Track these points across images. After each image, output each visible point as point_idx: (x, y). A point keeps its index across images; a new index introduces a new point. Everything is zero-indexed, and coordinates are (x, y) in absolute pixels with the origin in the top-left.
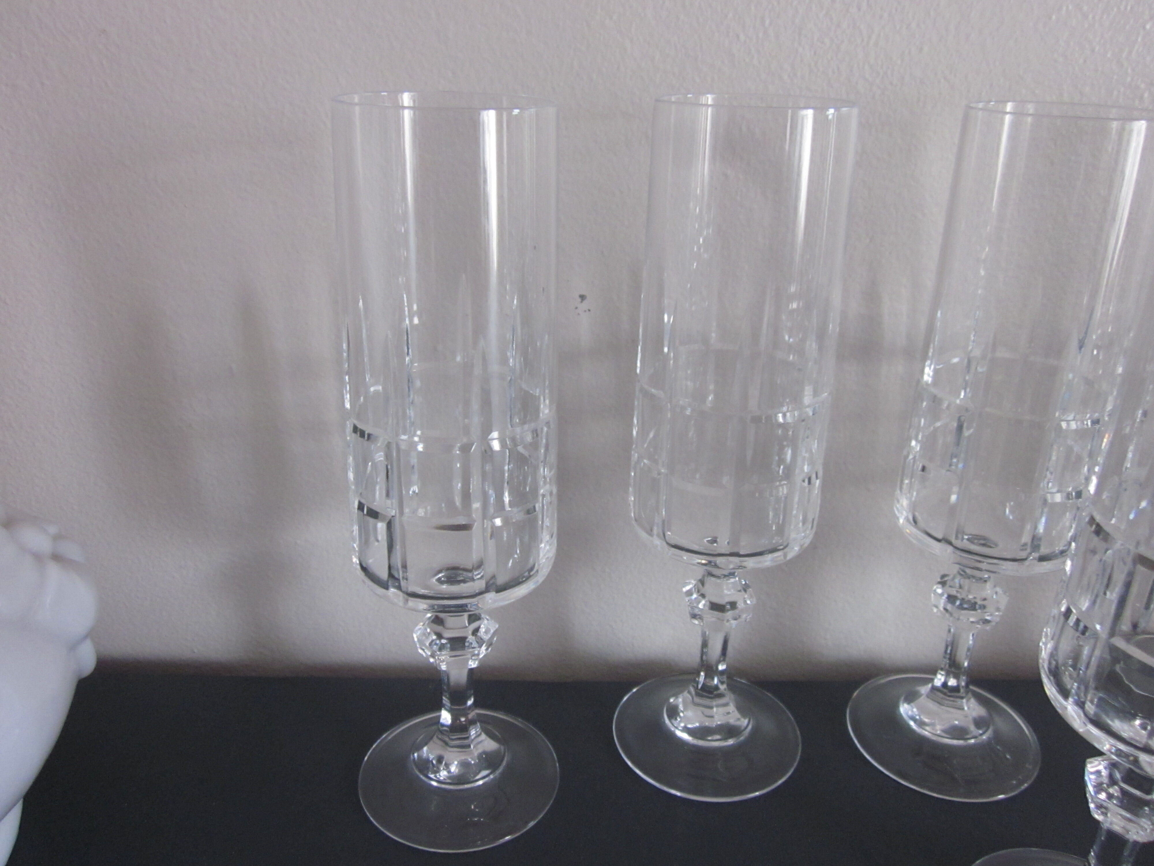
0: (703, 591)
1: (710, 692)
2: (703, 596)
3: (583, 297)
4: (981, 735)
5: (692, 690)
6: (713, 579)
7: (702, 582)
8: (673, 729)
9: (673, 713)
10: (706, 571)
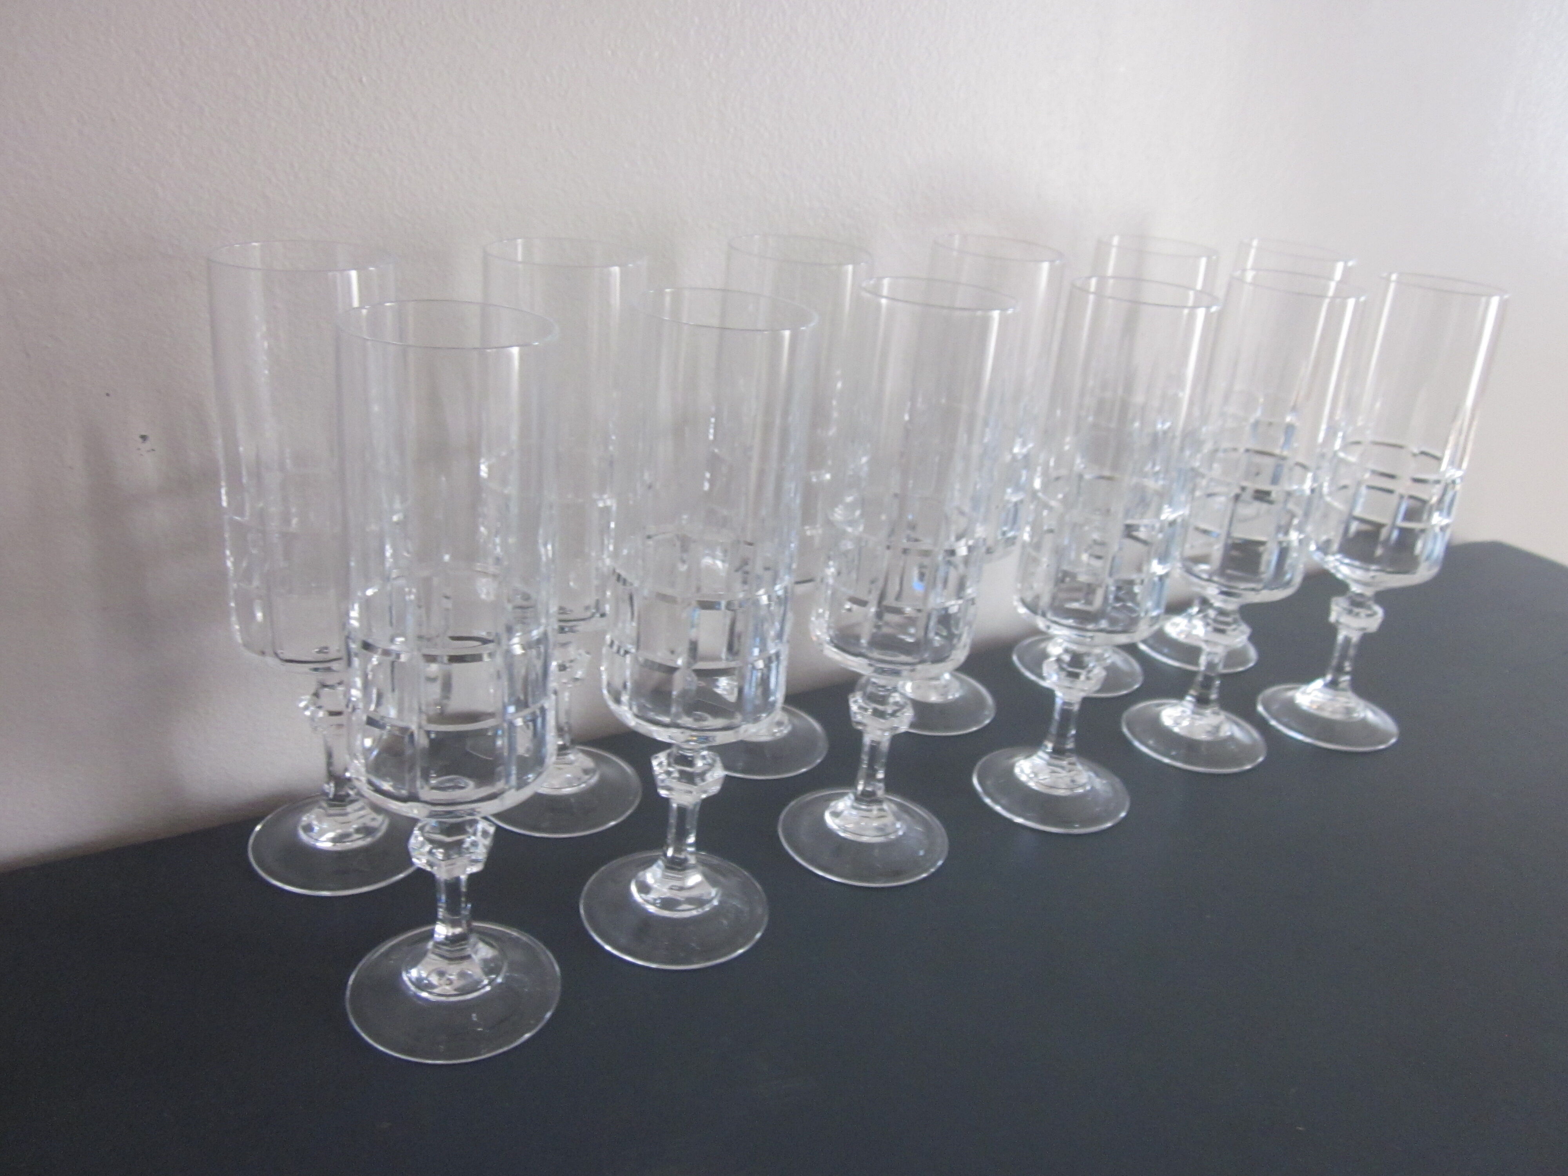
0: (320, 704)
1: (343, 801)
2: (320, 707)
3: (144, 438)
4: (590, 779)
5: (324, 804)
6: (326, 689)
7: (316, 695)
8: (312, 843)
9: (308, 828)
10: (318, 684)
